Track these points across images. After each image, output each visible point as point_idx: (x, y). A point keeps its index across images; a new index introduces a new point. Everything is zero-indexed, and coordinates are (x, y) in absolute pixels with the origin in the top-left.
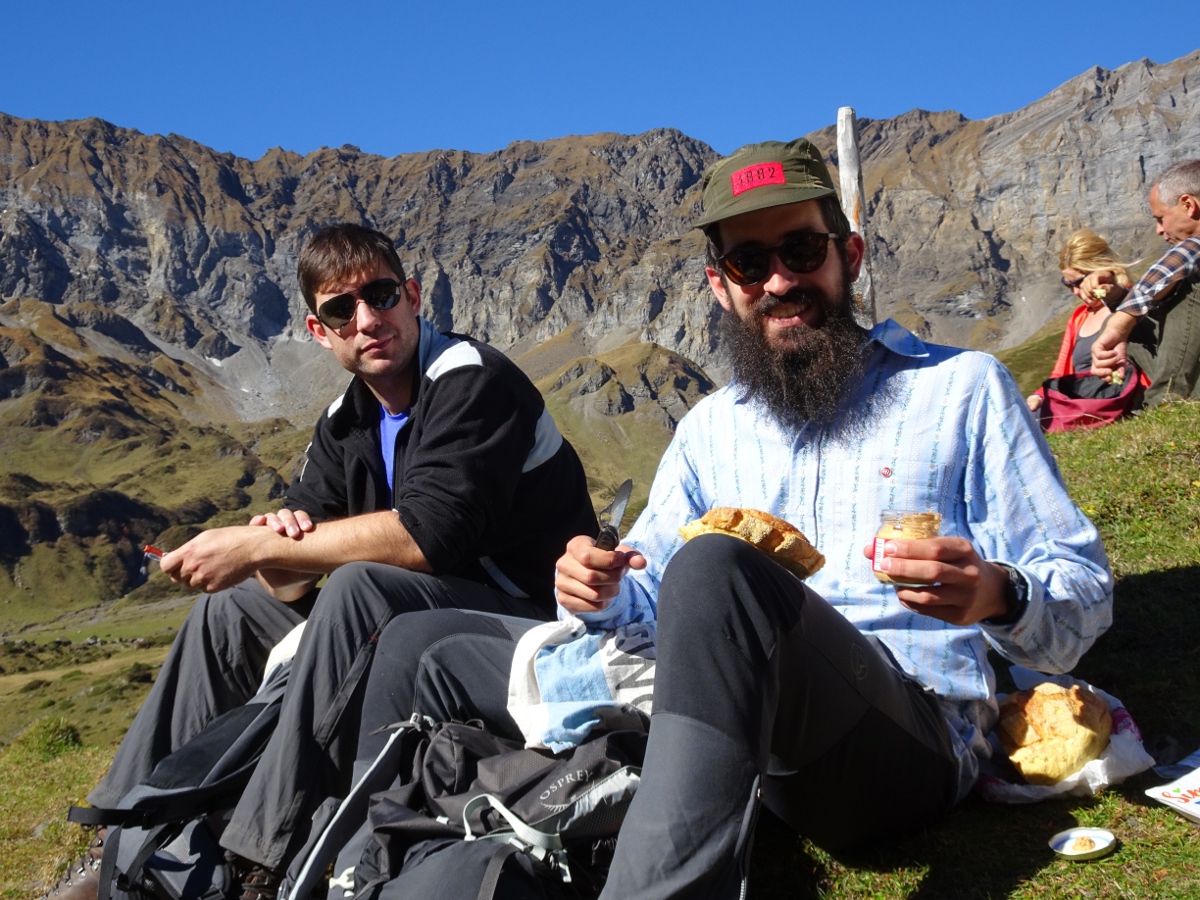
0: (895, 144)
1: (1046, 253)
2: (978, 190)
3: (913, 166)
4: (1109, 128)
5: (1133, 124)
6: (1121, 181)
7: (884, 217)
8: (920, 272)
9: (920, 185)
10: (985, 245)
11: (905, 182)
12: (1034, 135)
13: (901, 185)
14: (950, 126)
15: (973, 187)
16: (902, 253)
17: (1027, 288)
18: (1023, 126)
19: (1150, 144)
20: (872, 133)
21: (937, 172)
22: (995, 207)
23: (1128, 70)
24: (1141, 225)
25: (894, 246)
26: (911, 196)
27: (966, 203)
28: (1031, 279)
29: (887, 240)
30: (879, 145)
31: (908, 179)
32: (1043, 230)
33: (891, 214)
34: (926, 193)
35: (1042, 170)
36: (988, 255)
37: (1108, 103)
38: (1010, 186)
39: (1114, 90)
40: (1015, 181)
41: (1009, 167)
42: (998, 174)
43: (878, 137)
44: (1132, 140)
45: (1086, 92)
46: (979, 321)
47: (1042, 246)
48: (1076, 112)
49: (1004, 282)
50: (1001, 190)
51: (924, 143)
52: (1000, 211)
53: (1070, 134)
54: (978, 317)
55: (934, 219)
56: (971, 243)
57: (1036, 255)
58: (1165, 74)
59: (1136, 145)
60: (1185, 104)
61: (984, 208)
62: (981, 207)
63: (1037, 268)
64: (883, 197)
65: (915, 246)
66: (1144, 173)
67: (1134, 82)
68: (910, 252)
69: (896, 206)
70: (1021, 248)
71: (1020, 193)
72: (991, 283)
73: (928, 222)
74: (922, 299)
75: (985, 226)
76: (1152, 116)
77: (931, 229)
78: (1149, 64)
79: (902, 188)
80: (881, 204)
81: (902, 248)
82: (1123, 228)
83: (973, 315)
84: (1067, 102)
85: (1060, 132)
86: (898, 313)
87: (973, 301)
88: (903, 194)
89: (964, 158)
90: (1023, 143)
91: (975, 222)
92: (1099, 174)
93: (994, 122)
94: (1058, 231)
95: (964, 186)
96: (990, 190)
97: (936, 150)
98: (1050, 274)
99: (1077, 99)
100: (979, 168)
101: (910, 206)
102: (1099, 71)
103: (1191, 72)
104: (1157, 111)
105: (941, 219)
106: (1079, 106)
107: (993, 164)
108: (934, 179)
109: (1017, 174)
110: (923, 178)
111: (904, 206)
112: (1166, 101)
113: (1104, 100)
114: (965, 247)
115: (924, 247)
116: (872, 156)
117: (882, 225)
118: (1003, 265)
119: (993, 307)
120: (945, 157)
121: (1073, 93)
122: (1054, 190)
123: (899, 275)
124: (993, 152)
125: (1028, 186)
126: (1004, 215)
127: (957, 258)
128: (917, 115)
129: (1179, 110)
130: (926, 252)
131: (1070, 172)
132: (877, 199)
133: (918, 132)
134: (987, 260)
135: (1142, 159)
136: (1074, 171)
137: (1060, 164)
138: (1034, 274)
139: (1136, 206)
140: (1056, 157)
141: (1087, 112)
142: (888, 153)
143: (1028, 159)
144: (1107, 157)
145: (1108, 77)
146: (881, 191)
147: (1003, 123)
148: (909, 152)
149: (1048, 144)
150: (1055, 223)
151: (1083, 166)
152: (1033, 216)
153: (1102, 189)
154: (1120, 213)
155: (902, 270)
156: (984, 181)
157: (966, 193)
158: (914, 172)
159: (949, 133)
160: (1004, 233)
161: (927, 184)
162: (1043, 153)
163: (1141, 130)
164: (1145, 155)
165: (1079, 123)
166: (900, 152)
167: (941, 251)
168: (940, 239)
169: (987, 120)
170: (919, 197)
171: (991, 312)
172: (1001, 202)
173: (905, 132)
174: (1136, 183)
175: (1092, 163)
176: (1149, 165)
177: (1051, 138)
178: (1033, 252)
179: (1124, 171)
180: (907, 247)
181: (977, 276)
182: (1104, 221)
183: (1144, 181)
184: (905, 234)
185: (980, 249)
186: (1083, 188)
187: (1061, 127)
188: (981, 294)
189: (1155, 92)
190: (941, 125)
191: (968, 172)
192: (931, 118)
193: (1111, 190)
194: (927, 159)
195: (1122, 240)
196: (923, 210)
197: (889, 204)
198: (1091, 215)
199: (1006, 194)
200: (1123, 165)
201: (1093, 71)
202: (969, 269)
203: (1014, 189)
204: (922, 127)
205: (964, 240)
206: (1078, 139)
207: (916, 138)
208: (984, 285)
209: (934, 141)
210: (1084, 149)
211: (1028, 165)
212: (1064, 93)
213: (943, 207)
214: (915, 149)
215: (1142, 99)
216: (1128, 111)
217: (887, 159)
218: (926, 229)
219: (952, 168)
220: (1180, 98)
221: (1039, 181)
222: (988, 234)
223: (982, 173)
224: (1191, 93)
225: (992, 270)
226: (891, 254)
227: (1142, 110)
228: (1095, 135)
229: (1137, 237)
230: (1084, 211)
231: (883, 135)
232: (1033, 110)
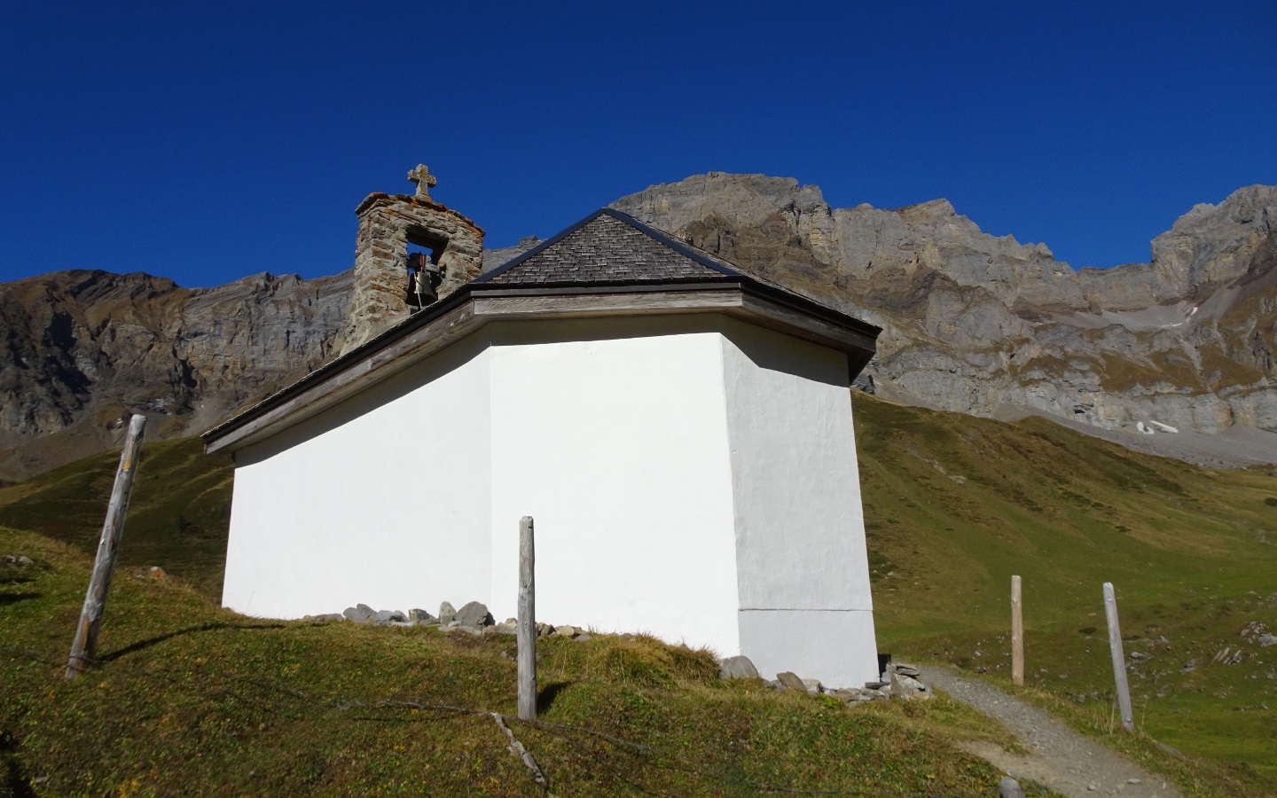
0: (122, 292)
1: (221, 380)
2: (179, 332)
3: (134, 309)
4: (270, 310)
5: (285, 311)
6: (273, 343)
7: (108, 339)
8: (130, 380)
9: (138, 322)
10: (180, 368)
11: (126, 318)
12: (222, 305)
13: (123, 319)
14: (166, 287)
15: (176, 330)
16: (118, 365)
17: (206, 400)
18: (215, 298)
19: (294, 325)
20: (106, 281)
21: (151, 316)
22: (190, 345)
23: (285, 279)
24: (283, 371)
25: (112, 359)
26: (131, 328)
27: (171, 339)
28: (209, 395)
29: (108, 353)
30: (110, 290)
31: (129, 316)
32: (221, 365)
33: (113, 337)
34: (142, 328)
35: (224, 328)
36: (181, 375)
37: (271, 295)
38: (202, 334)
39: (275, 288)
40: (206, 330)
41: (203, 321)
42: (195, 325)
43: (110, 285)
44: (283, 320)
45: (258, 286)
46: (169, 417)
47: (219, 374)
48: (250, 297)
49: (190, 394)
50: (195, 335)
51: (144, 295)
52: (193, 348)
53: (246, 309)
54: (169, 414)
55: (145, 346)
56: (170, 365)
57: (215, 379)
58: (307, 286)
59: (286, 323)
60: (317, 305)
61: (183, 344)
62: (180, 344)
63: (214, 388)
64: (109, 325)
65: (128, 362)
66: (288, 340)
67: (287, 288)
68: (125, 365)
69: (118, 333)
70: (205, 374)
71: (208, 339)
72: (181, 393)
73: (141, 347)
74: (130, 397)
75: (182, 357)
76: (296, 309)
77: (142, 352)
78: (298, 278)
79: (124, 322)
80: (106, 330)
81: (119, 361)
82: (272, 371)
83: (166, 413)
84: (245, 289)
85: (239, 305)
86: (109, 405)
87: (166, 404)
88: (124, 326)
89: (172, 311)
90: (214, 308)
91: (174, 352)
92: (261, 336)
93: (196, 291)
94: (231, 367)
95: (170, 328)
96: (188, 334)
97: (153, 301)
98: (222, 393)
99: (252, 289)
100: (181, 318)
101: (129, 335)
102: (268, 275)
103: (322, 288)
104: (300, 306)
105: (151, 347)
106: (253, 293)
107: (192, 318)
108: (149, 320)
109: (207, 327)
110: (140, 317)
111: (124, 334)
112: (305, 301)
113: (269, 293)
114: (165, 368)
115: (136, 363)
116: (104, 296)
117: (106, 344)
118: (193, 383)
119: (180, 409)
120: (158, 306)
121: (250, 285)
122: (231, 342)
123: (114, 379)
124: (193, 310)
125: (214, 336)
126: (195, 351)
127: (159, 374)
128: (141, 276)
129: (313, 308)
130: (136, 367)
131: (242, 332)
132: (104, 325)
133: (141, 287)
134: (179, 377)
135: (288, 333)
136: (245, 332)
137: (237, 326)
138: (211, 392)
139: (281, 360)
140: (235, 321)
141: (257, 298)
142: (116, 296)
143: (216, 318)
144: (267, 328)
145: (273, 280)
146: (108, 321)
147: (202, 294)
148: (132, 299)
149: (231, 312)
150: (230, 362)
151: (251, 330)
152: (215, 355)
153: (261, 346)
154: (271, 362)
155: (116, 376)
156: (184, 327)
157: (171, 332)
158: (134, 313)
159: (163, 292)
160: (195, 362)
161: (143, 322)
162: (226, 317)
163: (289, 315)
164: (290, 330)
165: (252, 304)
166: (126, 298)
167: (148, 368)
168: (148, 359)
169: (192, 289)
170: (136, 329)
171: (179, 412)
172: (195, 342)
173: (131, 285)
174: (283, 346)
175: (257, 329)
176: (292, 336)
177: (233, 309)
178: (213, 379)
179: (276, 336)
180: (123, 361)
181: (171, 388)
182: (261, 366)
183: (288, 345)
184: (122, 352)
185: (176, 370)
186: (250, 343)
187: (240, 303)
188: (173, 400)
189: (300, 295)
190: (158, 286)
191: (174, 320)
192: (152, 280)
193: (267, 347)
194: (145, 305)
195: (271, 378)
196: (138, 339)
197: (113, 331)
198: (253, 360)
199: (199, 338)
200: (276, 334)
201: (264, 274)
202: (167, 382)
203: (204, 336)
204: (144, 284)
205: (165, 363)
206: (250, 313)
207: (139, 290)
208: (176, 394)
209: (153, 295)
210: (253, 319)
211: (216, 323)
212: (244, 283)
213: (153, 340)
214: (137, 298)
215: (292, 297)
216: (282, 302)
217: (115, 301)
218: (138, 352)
219: (163, 315)
220: (314, 301)
221: (222, 334)
222: (184, 362)
223: (184, 322)
224: (321, 300)
225: (183, 385)
226: (110, 364)
227: (291, 303)
228: (261, 314)
229: (280, 378)
230: (249, 357)
231: (115, 284)
232: (222, 290)
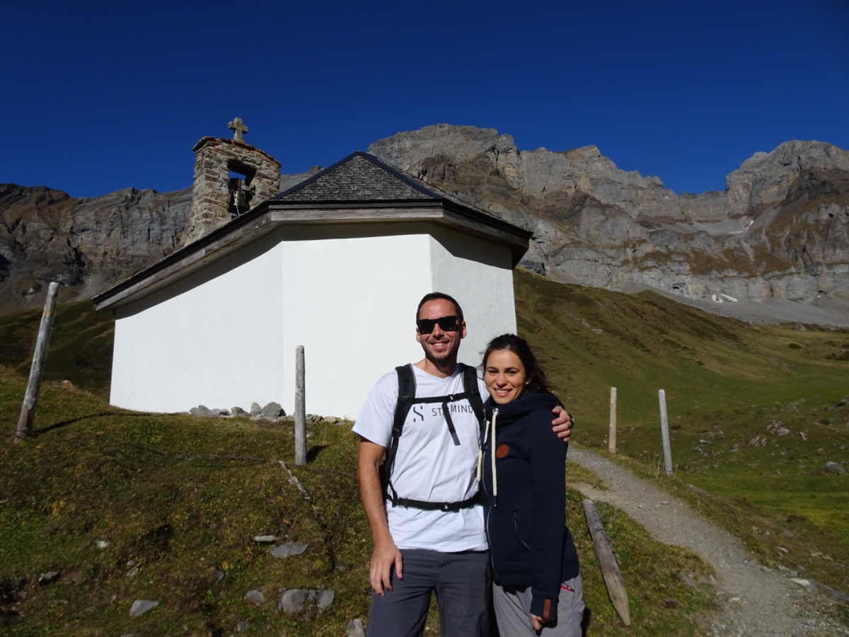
0: (30, 199)
1: (102, 262)
2: (72, 228)
3: (38, 211)
4: (136, 214)
5: (146, 215)
6: (139, 237)
7: (20, 233)
8: (38, 261)
9: (41, 221)
10: (73, 254)
11: (33, 218)
12: (102, 210)
13: (31, 219)
14: (60, 197)
15: (70, 227)
16: (29, 251)
17: (92, 276)
18: (96, 205)
19: (153, 224)
20: (17, 192)
21: (51, 217)
22: (80, 238)
23: (146, 192)
24: (146, 256)
25: (24, 247)
26: (36, 225)
27: (66, 233)
28: (94, 272)
29: (21, 243)
30: (20, 199)
31: (35, 217)
32: (102, 251)
33: (24, 231)
34: (44, 225)
35: (104, 226)
36: (74, 258)
37: (136, 204)
38: (88, 230)
39: (139, 199)
40: (91, 227)
41: (88, 221)
42: (83, 223)
43: (20, 194)
44: (145, 221)
45: (127, 197)
46: (67, 287)
47: (101, 258)
48: (122, 204)
49: (81, 272)
50: (83, 230)
51: (45, 202)
52: (82, 239)
53: (118, 213)
54: (66, 285)
55: (47, 238)
56: (66, 251)
57: (98, 261)
58: (161, 198)
59: (147, 223)
60: (169, 211)
61: (74, 237)
62: (72, 236)
63: (98, 267)
64: (21, 223)
65: (36, 249)
66: (149, 235)
67: (148, 199)
68: (33, 251)
69: (28, 229)
70: (91, 258)
71: (92, 234)
72: (75, 271)
73: (44, 239)
74: (37, 274)
75: (74, 246)
76: (154, 213)
77: (45, 242)
78: (155, 192)
80: (19, 226)
81: (29, 248)
82: (139, 256)
83: (64, 284)
84: (118, 199)
85: (114, 210)
86: (23, 278)
87: (64, 278)
88: (32, 223)
89: (66, 213)
90: (96, 212)
91: (69, 242)
92: (130, 232)
93: (82, 200)
94: (109, 253)
95: (65, 225)
96: (78, 230)
97: (52, 207)
98: (104, 271)
99: (123, 199)
100: (73, 219)
101: (35, 230)
102: (133, 190)
103: (172, 199)
104: (157, 212)
105: (52, 238)
106: (123, 202)
107: (80, 218)
108: (50, 220)
109: (92, 225)
110: (43, 218)
111: (32, 229)
112: (160, 208)
113: (134, 202)
114: (62, 253)
115: (41, 250)
116: (16, 203)
117: (19, 236)
118: (83, 264)
119: (74, 282)
120: (56, 210)
121: (121, 196)
122: (109, 235)
123: (26, 261)
124: (81, 213)
125: (97, 231)
126: (84, 242)
127: (58, 257)
128: (43, 188)
129: (166, 213)
130: (42, 252)
131: (117, 229)
132: (17, 222)
133: (43, 196)
134: (73, 260)
135: (149, 230)
136: (118, 229)
137: (112, 225)
138: (96, 270)
139: (145, 249)
140: (111, 221)
141: (126, 206)
142: (25, 203)
143: (98, 219)
144: (134, 226)
145: (137, 193)
146: (20, 220)
147: (87, 202)
148: (37, 204)
149: (108, 215)
150: (108, 250)
151: (123, 228)
152: (98, 245)
153: (130, 239)
154: (137, 250)
155: (28, 259)
156: (75, 225)
157: (66, 228)
158: (39, 215)
159: (59, 200)
160: (83, 250)
161: (46, 221)
162: (105, 218)
163: (149, 218)
164: (151, 228)
165: (123, 209)
166: (32, 204)
167: (50, 253)
168: (50, 247)
169: (80, 199)
170: (41, 226)
171: (73, 284)
172: (83, 235)
173: (35, 195)
174: (146, 239)
175: (127, 227)
176: (152, 232)
177: (110, 213)
179: (140, 233)
180: (32, 248)
181: (67, 267)
182: (130, 252)
183: (149, 238)
184: (31, 242)
185: (70, 255)
186: (122, 237)
187: (114, 209)
188: (69, 275)
189: (157, 204)
190: (55, 196)
191: (67, 220)
192: (51, 192)
193: (134, 240)
194: (46, 209)
195: (138, 261)
196: (42, 233)
197: (24, 227)
198: (125, 248)
199: (86, 233)
200: (141, 231)
201: (131, 189)
202: (64, 263)
203: (89, 232)
204: (45, 195)
205: (62, 250)
206: (122, 216)
207: (41, 199)
208: (71, 272)
209: (51, 202)
210: (124, 220)
211: (97, 223)
212: (117, 195)
213: (53, 233)
214: (41, 204)
215: (151, 205)
216: (145, 209)
217: (24, 205)
218: (43, 242)
219: (59, 216)
220: (166, 208)
221: (102, 230)
222: (75, 250)
223: (75, 222)
224: (171, 207)
225: (76, 265)
226: (23, 250)
227: (150, 210)
228: (129, 216)
229: (144, 261)
230: (122, 247)
231: (24, 194)
232: (102, 199)
